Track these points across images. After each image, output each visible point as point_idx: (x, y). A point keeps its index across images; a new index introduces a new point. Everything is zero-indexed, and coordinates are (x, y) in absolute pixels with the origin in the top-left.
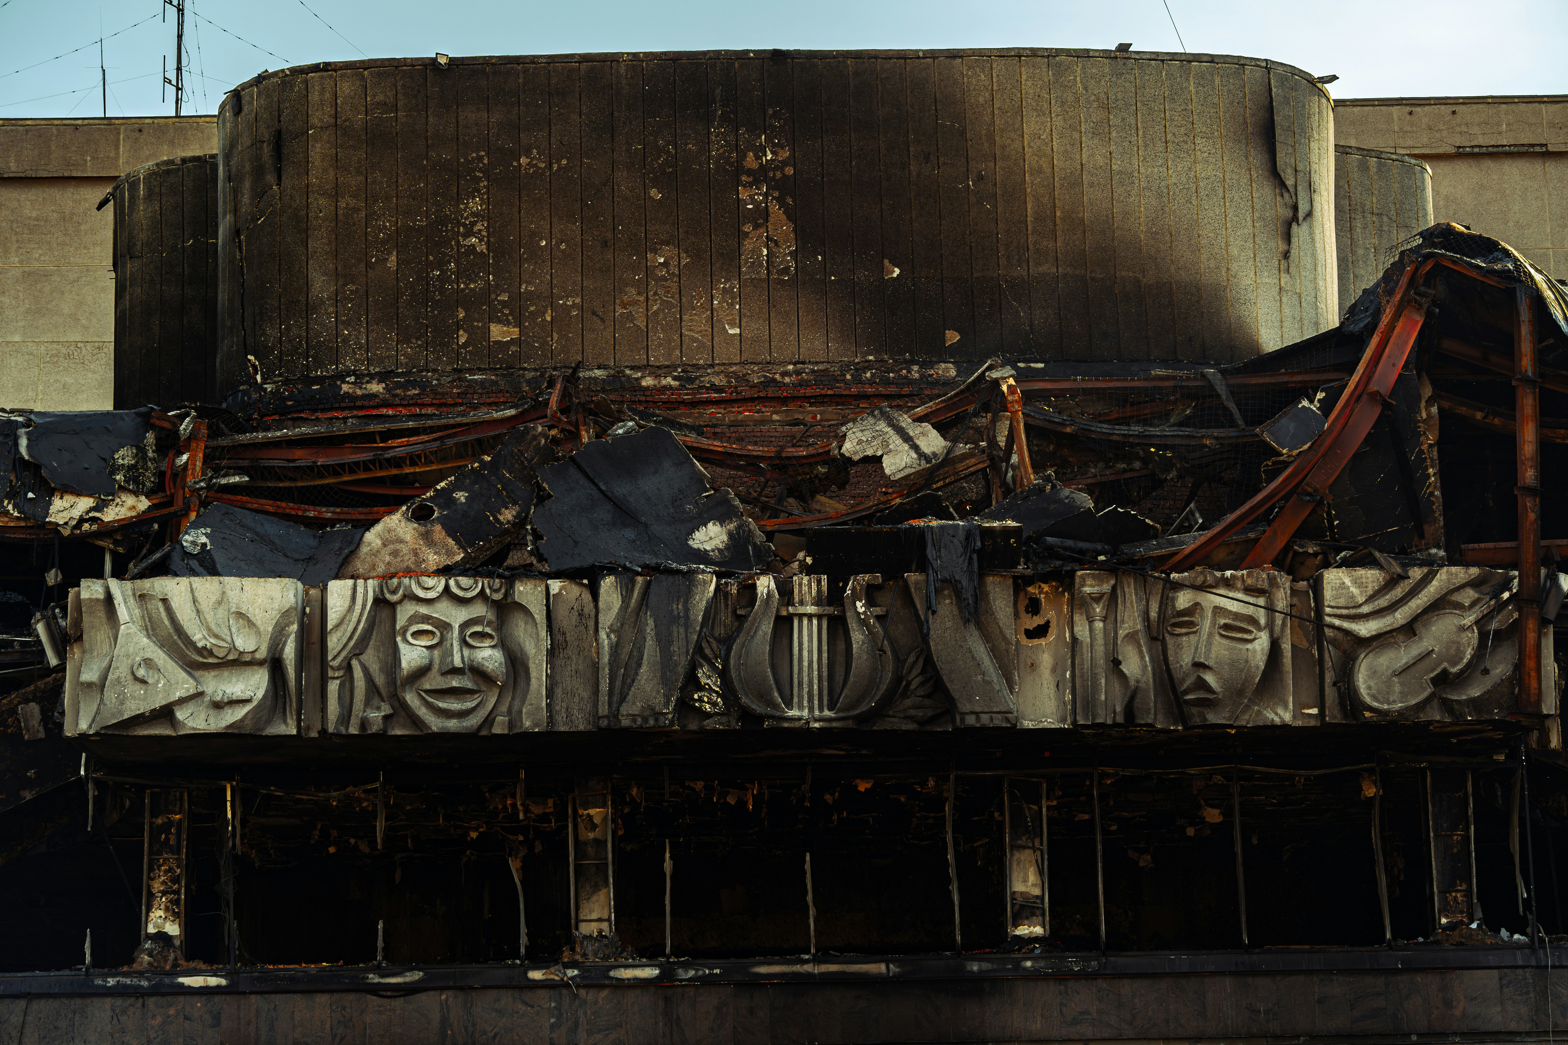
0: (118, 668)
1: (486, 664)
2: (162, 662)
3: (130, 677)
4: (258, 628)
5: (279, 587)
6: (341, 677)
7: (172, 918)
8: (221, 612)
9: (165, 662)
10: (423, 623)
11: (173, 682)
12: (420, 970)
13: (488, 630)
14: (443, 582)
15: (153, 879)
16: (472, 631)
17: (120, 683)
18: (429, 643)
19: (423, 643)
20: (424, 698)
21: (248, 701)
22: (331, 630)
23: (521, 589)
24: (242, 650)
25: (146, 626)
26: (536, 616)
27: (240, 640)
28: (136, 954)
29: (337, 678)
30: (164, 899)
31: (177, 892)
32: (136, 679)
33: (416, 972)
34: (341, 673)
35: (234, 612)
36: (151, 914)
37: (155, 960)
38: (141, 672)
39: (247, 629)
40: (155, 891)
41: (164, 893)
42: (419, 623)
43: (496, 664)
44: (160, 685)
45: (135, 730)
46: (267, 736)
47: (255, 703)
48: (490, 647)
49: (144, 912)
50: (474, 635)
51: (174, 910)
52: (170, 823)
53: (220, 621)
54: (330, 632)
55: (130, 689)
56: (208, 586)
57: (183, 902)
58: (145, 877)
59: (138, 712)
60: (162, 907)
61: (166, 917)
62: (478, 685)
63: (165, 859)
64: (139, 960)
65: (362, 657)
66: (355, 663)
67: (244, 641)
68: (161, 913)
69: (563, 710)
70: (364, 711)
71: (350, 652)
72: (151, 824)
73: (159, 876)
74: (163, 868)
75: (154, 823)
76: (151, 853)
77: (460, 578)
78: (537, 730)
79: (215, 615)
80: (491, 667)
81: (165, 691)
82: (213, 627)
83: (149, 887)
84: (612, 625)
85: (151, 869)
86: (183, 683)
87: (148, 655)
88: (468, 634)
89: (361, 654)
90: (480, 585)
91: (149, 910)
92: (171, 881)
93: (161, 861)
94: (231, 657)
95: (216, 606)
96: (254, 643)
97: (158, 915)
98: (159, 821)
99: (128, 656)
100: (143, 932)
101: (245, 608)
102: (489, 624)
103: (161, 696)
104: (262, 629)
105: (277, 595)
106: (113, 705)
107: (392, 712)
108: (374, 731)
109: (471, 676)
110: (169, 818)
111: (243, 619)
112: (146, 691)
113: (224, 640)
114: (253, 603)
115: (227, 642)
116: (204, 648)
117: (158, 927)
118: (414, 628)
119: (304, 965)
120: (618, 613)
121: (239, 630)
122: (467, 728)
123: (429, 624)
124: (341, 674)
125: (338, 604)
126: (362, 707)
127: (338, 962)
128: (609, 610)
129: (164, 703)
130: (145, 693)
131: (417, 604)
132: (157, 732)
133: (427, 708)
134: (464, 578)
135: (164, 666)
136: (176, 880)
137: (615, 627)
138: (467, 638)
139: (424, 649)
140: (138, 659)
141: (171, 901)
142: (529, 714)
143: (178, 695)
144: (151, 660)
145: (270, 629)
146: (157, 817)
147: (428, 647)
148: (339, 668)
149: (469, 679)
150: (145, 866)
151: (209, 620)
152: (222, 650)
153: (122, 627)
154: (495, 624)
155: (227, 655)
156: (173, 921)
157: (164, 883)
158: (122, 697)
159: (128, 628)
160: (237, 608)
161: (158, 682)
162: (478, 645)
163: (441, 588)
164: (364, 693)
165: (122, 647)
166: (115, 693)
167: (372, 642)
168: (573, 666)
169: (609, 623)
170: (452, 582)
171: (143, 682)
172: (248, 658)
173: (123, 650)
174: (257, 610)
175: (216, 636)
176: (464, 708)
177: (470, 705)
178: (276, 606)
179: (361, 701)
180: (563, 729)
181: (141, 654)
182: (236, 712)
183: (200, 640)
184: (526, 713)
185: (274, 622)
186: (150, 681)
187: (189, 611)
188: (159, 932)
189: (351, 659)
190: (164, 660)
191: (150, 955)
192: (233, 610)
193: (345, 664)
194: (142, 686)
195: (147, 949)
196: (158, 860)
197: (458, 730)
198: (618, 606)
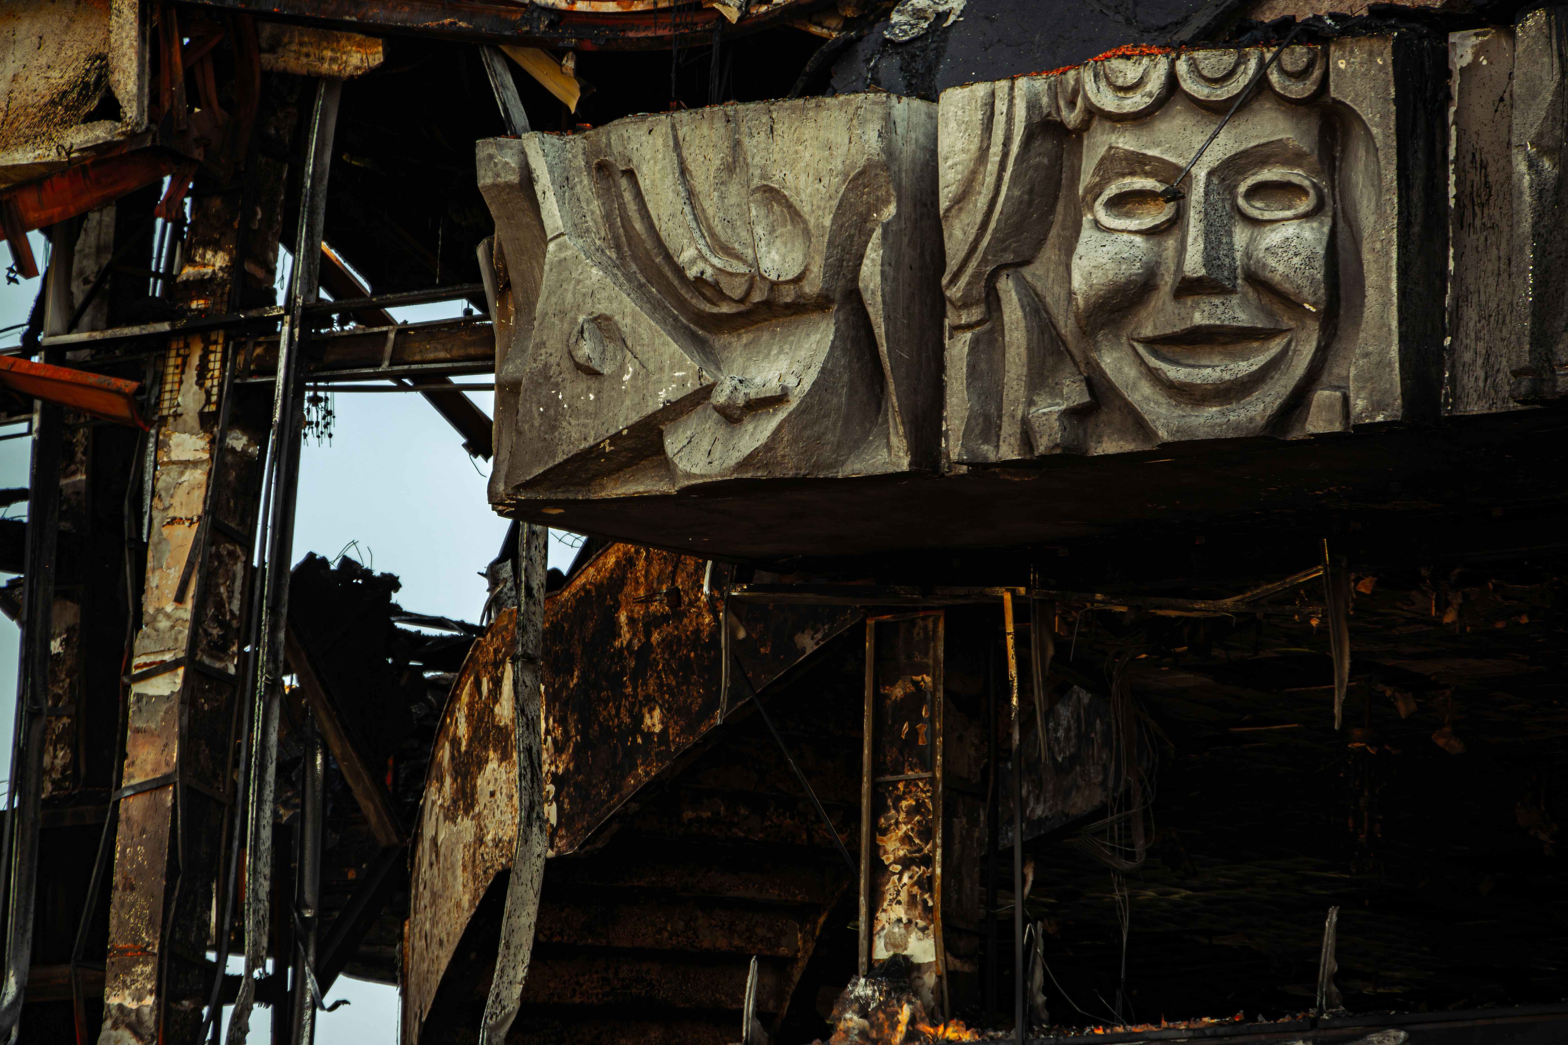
0: (543, 344)
1: (1271, 262)
2: (628, 320)
3: (567, 364)
4: (805, 222)
5: (843, 118)
6: (978, 323)
7: (921, 923)
8: (735, 192)
9: (634, 320)
10: (1133, 174)
11: (651, 367)
12: (1399, 1027)
13: (1296, 175)
14: (1163, 65)
15: (884, 832)
16: (1251, 181)
17: (548, 378)
18: (1148, 222)
19: (1133, 224)
20: (1143, 362)
21: (779, 399)
22: (948, 210)
23: (1342, 65)
24: (773, 277)
25: (616, 238)
26: (1374, 130)
27: (774, 255)
28: (835, 1012)
29: (969, 327)
30: (905, 879)
31: (927, 861)
32: (578, 366)
33: (1392, 1032)
34: (975, 314)
35: (758, 189)
36: (882, 916)
37: (872, 1025)
38: (586, 349)
39: (789, 227)
40: (888, 859)
41: (906, 863)
42: (1123, 175)
43: (1296, 260)
44: (626, 377)
45: (603, 487)
46: (847, 480)
47: (794, 403)
48: (1296, 217)
49: (863, 910)
50: (1258, 191)
51: (925, 902)
52: (918, 695)
53: (733, 214)
54: (946, 217)
55: (568, 392)
56: (705, 130)
57: (938, 883)
58: (865, 828)
59: (584, 445)
60: (903, 896)
61: (910, 921)
62: (1270, 315)
63: (909, 783)
64: (842, 1026)
65: (1027, 272)
66: (1007, 287)
67: (784, 258)
68: (899, 912)
69: (1480, 361)
70: (1031, 403)
71: (984, 261)
72: (879, 700)
73: (897, 823)
74: (904, 804)
75: (887, 696)
76: (878, 769)
77: (1199, 55)
78: (1380, 418)
79: (722, 197)
80: (1281, 268)
81: (636, 389)
82: (719, 229)
83: (875, 850)
84: (1540, 135)
85: (879, 809)
86: (672, 368)
87: (602, 308)
88: (1242, 188)
89: (1027, 262)
90: (1253, 64)
91: (874, 908)
92: (920, 834)
93: (901, 786)
94: (757, 297)
95: (725, 175)
96: (801, 258)
97: (894, 917)
98: (898, 692)
99: (563, 313)
100: (863, 959)
101: (778, 176)
102: (1294, 159)
103: (628, 402)
104: (812, 222)
105: (839, 136)
106: (535, 433)
107: (1087, 399)
108: (1042, 449)
109: (1251, 294)
110: (916, 684)
111: (779, 203)
112: (598, 394)
113: (739, 257)
114: (793, 164)
115: (745, 262)
116: (700, 280)
117: (895, 946)
118: (1112, 190)
119: (1164, 1024)
120: (1553, 104)
121: (772, 231)
122: (1238, 426)
123: (1147, 175)
124: (974, 319)
125: (959, 145)
126: (1022, 392)
127: (1233, 1015)
128: (1534, 97)
129: (634, 418)
130: (597, 399)
131: (1113, 130)
132: (641, 489)
133: (1154, 386)
134: (1209, 53)
135: (634, 331)
136: (926, 834)
137: (1547, 141)
138: (1241, 202)
139: (1138, 240)
140: (581, 319)
141: (919, 883)
142: (1364, 378)
143: (664, 395)
144: (608, 318)
145: (827, 222)
146: (893, 684)
147: (1148, 233)
148: (966, 304)
149: (1245, 303)
150: (865, 802)
151: (710, 212)
152: (737, 281)
153: (552, 247)
154: (1315, 158)
155: (748, 293)
156: (923, 930)
157: (906, 839)
158: (552, 412)
159: (562, 247)
160: (763, 177)
161: (622, 369)
162: (1267, 215)
163: (1155, 84)
164: (1024, 359)
165: (550, 294)
166: (539, 404)
167: (1053, 232)
168: (1504, 245)
169: (1533, 132)
170: (1182, 67)
171: (593, 373)
172: (788, 296)
173: (553, 300)
174: (803, 177)
175: (727, 251)
176: (1227, 376)
177: (1244, 367)
178: (838, 164)
179: (1019, 378)
180: (1476, 409)
181: (588, 307)
182: (760, 428)
183: (693, 262)
184: (1357, 378)
185: (835, 203)
186: (607, 370)
187: (671, 195)
188: (895, 956)
189: (994, 276)
190: (634, 315)
191: (863, 1013)
192: (756, 182)
193: (979, 290)
194: (594, 384)
195: (857, 999)
196: (895, 784)
197: (1217, 433)
198: (1553, 86)
